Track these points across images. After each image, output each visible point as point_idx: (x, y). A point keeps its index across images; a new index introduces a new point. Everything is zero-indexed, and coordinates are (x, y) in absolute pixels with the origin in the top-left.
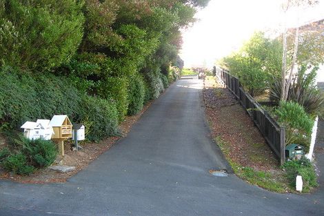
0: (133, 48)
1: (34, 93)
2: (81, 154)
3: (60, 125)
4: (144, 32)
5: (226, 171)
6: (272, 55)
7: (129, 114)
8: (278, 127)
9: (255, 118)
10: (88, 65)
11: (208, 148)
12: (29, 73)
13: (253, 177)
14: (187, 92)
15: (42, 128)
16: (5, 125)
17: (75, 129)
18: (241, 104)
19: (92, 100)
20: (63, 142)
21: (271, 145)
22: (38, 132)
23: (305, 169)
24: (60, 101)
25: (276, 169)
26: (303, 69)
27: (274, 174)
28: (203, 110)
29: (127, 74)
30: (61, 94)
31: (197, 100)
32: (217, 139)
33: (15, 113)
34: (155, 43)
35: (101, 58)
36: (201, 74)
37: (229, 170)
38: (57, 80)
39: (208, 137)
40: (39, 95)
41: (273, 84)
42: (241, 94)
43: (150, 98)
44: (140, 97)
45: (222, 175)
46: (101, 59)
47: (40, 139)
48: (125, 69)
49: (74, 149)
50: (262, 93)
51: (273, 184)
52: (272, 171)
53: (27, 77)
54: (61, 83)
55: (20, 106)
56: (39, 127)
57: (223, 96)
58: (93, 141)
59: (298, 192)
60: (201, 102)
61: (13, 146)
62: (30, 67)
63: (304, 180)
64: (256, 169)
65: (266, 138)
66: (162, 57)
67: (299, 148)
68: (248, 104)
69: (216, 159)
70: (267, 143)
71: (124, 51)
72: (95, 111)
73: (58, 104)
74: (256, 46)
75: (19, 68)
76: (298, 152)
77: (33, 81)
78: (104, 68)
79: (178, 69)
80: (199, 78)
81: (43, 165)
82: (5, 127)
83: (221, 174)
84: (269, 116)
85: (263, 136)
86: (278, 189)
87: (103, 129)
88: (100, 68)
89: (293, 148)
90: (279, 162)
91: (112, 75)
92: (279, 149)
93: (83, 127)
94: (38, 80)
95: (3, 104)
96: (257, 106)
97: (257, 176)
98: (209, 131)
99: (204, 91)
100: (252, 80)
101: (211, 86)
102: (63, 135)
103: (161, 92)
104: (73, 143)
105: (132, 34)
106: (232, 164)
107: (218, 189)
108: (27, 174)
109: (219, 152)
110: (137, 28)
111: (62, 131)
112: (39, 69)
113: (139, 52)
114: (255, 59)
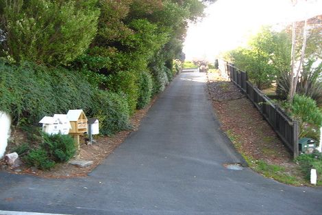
0: (144, 42)
1: (50, 88)
2: (96, 148)
3: (77, 120)
4: (155, 27)
5: (241, 165)
6: (280, 49)
7: (138, 108)
8: (291, 121)
9: (264, 112)
10: (99, 59)
11: (219, 141)
12: (45, 67)
13: (267, 170)
14: (192, 86)
15: (60, 123)
16: (23, 120)
17: (90, 123)
18: (248, 98)
19: (104, 94)
20: (78, 137)
21: (283, 139)
22: (56, 127)
23: (319, 163)
24: (75, 95)
25: (289, 162)
26: (311, 63)
27: (288, 167)
28: (210, 103)
29: (137, 68)
30: (75, 88)
31: (203, 94)
32: (228, 132)
33: (33, 108)
34: (165, 37)
35: (112, 51)
36: (202, 66)
37: (243, 164)
38: (71, 74)
39: (219, 131)
40: (55, 90)
41: (281, 78)
42: (248, 88)
43: (156, 92)
44: (148, 91)
45: (237, 169)
46: (113, 53)
47: (59, 134)
48: (135, 63)
49: (89, 143)
50: (269, 86)
51: (288, 177)
52: (285, 165)
53: (43, 72)
54: (75, 77)
55: (38, 101)
56: (58, 122)
57: (229, 89)
58: (106, 135)
59: (313, 185)
60: (207, 96)
61: (32, 141)
62: (46, 61)
63: (318, 174)
64: (269, 162)
65: (277, 132)
66: (168, 50)
67: (312, 141)
68: (256, 98)
69: (230, 152)
70: (278, 136)
71: (135, 46)
72: (108, 105)
73: (73, 99)
74: (263, 40)
75: (34, 63)
76: (310, 145)
77: (48, 76)
78: (115, 63)
79: (180, 62)
80: (201, 71)
81: (64, 160)
82: (23, 123)
83: (236, 167)
84: (279, 109)
85: (273, 129)
86: (294, 182)
87: (115, 123)
88: (111, 62)
89: (306, 142)
90: (292, 155)
91: (123, 69)
92: (292, 143)
93: (97, 121)
94: (53, 75)
95: (22, 100)
96: (266, 100)
97: (272, 169)
98: (219, 125)
99: (209, 84)
100: (261, 74)
101: (215, 79)
102: (79, 130)
103: (166, 85)
104: (87, 137)
105: (143, 28)
106: (245, 157)
107: (236, 182)
108: (48, 169)
109: (232, 146)
110: (148, 23)
111: (79, 125)
112: (53, 63)
113: (149, 46)
114: (262, 53)
